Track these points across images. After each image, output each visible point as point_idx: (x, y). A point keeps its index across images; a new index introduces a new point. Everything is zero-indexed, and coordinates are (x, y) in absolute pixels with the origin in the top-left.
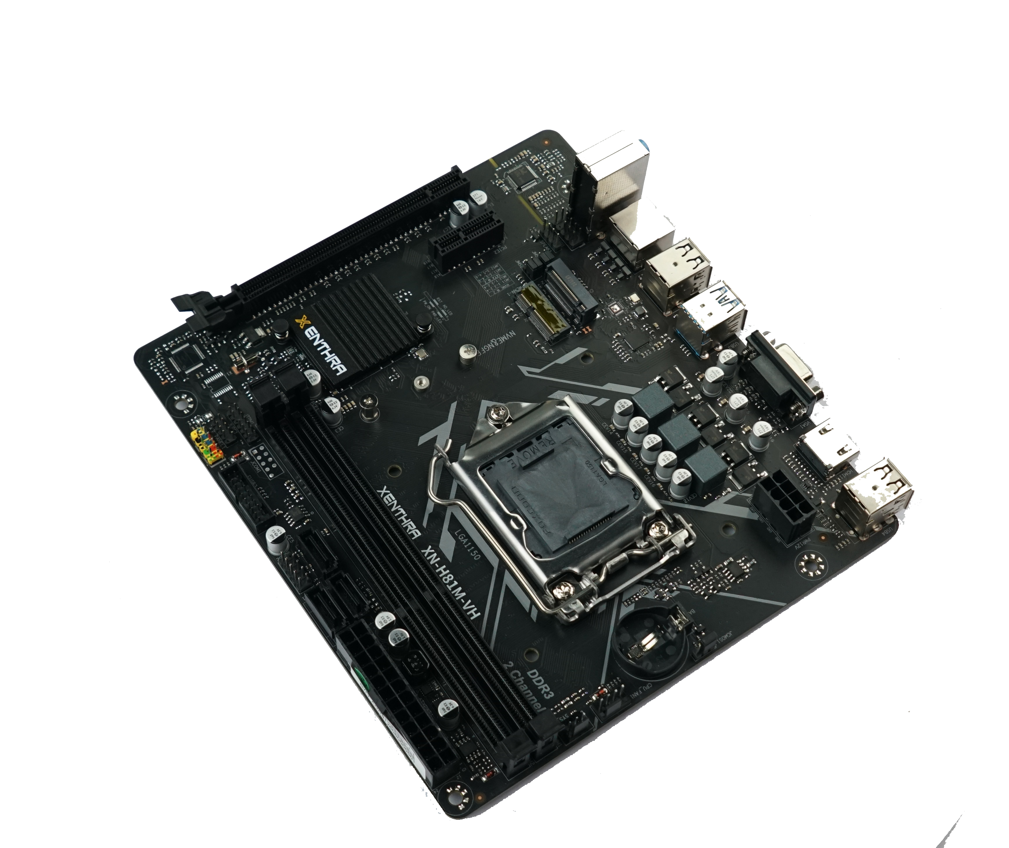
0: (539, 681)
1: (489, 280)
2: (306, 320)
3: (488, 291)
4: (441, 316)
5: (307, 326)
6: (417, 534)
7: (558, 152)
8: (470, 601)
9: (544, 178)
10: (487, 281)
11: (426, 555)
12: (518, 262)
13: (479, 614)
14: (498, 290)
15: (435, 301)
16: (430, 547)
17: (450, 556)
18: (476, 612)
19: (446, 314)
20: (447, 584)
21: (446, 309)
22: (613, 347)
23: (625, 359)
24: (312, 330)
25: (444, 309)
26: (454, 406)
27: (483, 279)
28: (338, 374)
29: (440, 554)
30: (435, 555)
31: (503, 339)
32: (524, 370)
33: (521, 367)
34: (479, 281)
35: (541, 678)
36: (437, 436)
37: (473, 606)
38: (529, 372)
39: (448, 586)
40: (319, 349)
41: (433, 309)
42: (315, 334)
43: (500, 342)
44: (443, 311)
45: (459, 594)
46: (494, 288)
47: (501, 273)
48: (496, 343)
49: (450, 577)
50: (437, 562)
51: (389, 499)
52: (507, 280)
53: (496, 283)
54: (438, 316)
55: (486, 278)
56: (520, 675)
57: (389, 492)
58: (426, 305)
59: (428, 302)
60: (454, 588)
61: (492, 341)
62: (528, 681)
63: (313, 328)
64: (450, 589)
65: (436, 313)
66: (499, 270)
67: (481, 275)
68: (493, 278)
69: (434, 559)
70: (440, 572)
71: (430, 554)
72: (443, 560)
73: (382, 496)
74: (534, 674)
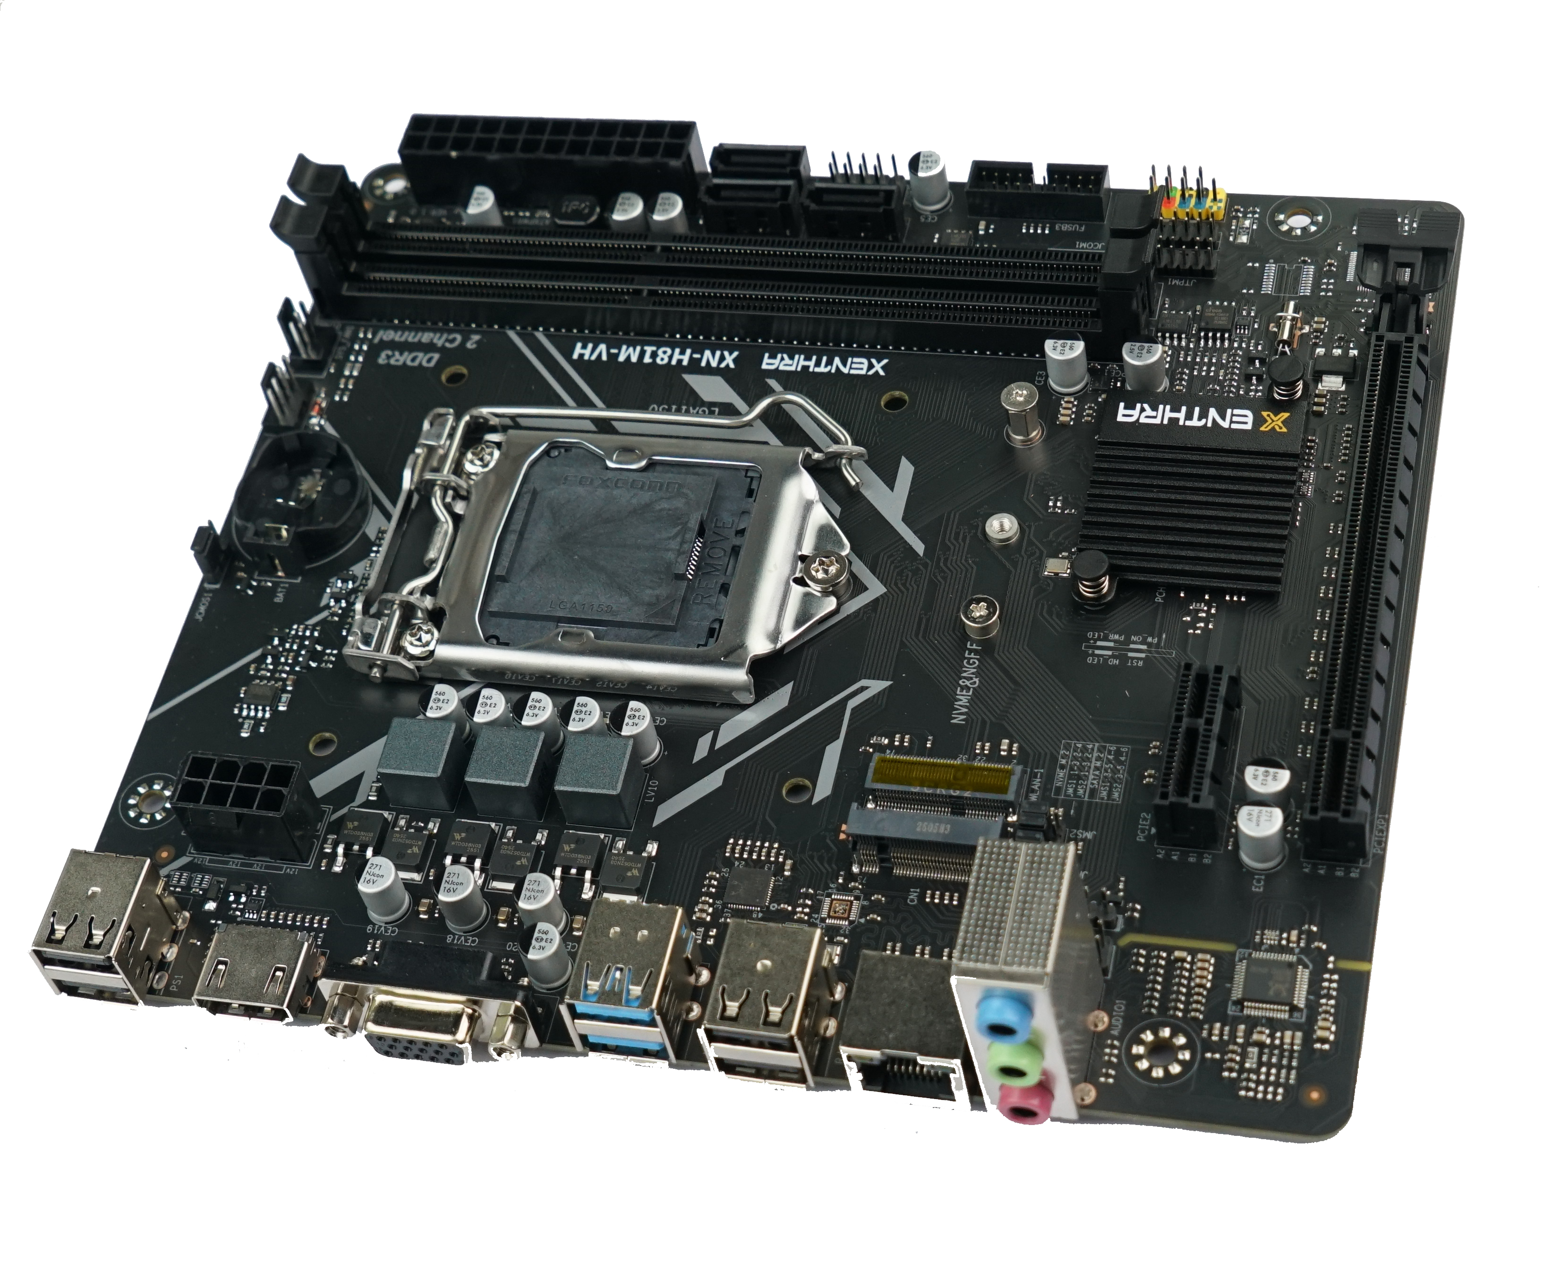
0: (413, 360)
1: (1099, 764)
2: (1273, 428)
3: (1080, 746)
4: (1099, 643)
5: (1259, 421)
6: (768, 363)
7: (1270, 1097)
8: (604, 357)
9: (1234, 1023)
10: (1099, 759)
11: (726, 353)
12: (1089, 835)
13: (575, 356)
14: (1064, 762)
15: (1143, 655)
16: (732, 366)
17: (693, 380)
18: (581, 356)
19: (1097, 652)
20: (658, 348)
21: (1106, 660)
22: (776, 845)
23: (735, 844)
24: (1246, 423)
25: (1113, 656)
26: (919, 547)
27: (1111, 757)
28: (1122, 405)
29: (709, 370)
30: (714, 364)
31: (963, 699)
32: (876, 686)
33: (886, 684)
34: (1113, 748)
35: (416, 363)
36: (892, 489)
37: (593, 358)
38: (863, 689)
39: (654, 348)
40: (1197, 409)
41: (1128, 641)
42: (1232, 422)
43: (962, 691)
44: (1110, 653)
45: (628, 353)
46: (1075, 758)
47: (1093, 792)
48: (968, 683)
49: (662, 359)
50: (700, 360)
51: (859, 366)
52: (1071, 791)
53: (1081, 768)
54: (1106, 639)
55: (1109, 761)
56: (448, 345)
57: (871, 372)
58: (1145, 639)
59: (1150, 645)
60: (642, 354)
61: (977, 680)
62: (429, 348)
63: (1249, 427)
64: (646, 348)
65: (1115, 641)
66: (1104, 794)
67: (1123, 759)
68: (1097, 773)
69: (708, 357)
70: (682, 353)
71: (722, 358)
72: (694, 367)
73: (874, 361)
74: (429, 361)
